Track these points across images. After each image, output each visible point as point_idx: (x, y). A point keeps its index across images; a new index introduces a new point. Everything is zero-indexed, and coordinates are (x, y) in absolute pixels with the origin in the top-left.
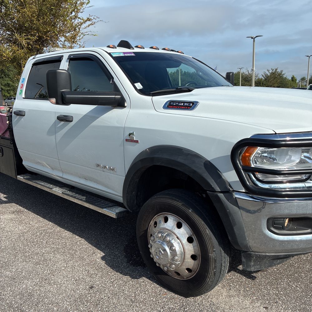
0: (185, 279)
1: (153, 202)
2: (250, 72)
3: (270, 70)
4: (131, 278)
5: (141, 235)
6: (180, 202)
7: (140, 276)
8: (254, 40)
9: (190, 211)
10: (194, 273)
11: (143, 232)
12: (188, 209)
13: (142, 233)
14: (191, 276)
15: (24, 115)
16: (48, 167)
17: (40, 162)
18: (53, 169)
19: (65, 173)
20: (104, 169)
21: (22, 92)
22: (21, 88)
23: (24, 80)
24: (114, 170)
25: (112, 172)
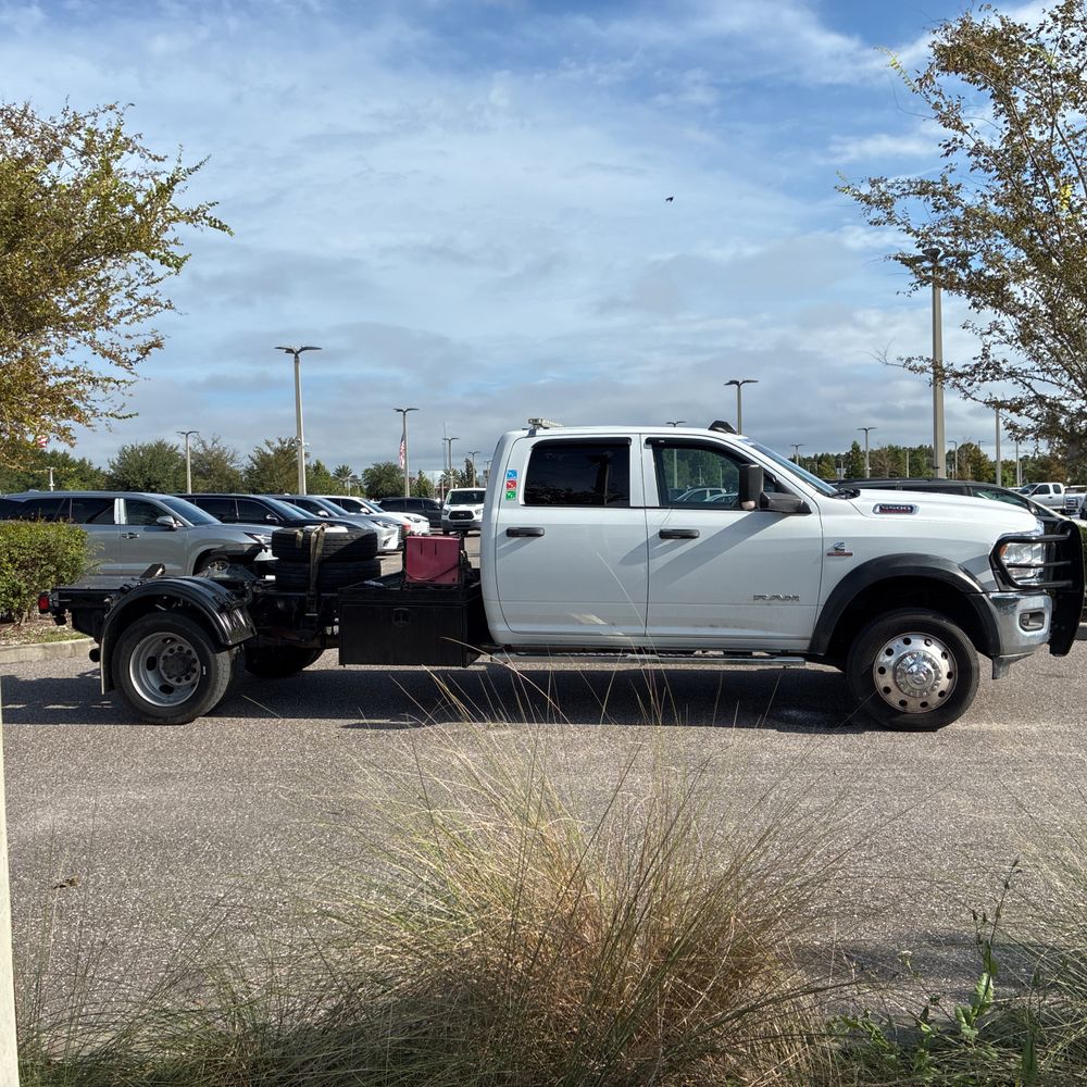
2: (209, 445)
3: (274, 443)
8: (296, 357)
15: (540, 536)
16: (601, 622)
17: (577, 617)
18: (613, 624)
19: (653, 625)
20: (771, 602)
21: (514, 495)
22: (508, 486)
23: (515, 473)
24: (796, 598)
25: (789, 602)
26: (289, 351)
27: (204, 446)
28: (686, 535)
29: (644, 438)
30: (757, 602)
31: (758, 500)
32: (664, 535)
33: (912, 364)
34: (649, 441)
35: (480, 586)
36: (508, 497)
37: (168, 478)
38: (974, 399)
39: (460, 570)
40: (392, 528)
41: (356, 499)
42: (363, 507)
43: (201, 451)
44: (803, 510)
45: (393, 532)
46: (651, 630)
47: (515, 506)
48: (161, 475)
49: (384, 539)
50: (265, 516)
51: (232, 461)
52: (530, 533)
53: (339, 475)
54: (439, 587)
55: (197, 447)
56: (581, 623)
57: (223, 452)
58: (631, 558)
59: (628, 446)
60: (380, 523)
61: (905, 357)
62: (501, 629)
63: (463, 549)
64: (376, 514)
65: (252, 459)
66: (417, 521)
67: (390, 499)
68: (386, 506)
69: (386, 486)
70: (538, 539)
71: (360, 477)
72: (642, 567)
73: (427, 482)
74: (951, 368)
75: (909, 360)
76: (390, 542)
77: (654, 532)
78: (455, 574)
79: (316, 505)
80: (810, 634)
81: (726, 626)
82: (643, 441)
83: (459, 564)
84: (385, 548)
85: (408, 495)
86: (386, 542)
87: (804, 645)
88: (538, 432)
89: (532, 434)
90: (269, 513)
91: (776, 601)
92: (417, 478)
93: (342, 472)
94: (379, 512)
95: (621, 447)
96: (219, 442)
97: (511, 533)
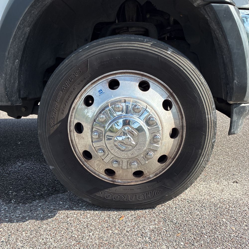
0: (151, 179)
1: (84, 56)
4: (38, 220)
5: (52, 132)
6: (147, 42)
7: (53, 213)
9: (169, 53)
10: (170, 160)
11: (58, 125)
12: (164, 49)
13: (55, 127)
14: (164, 169)
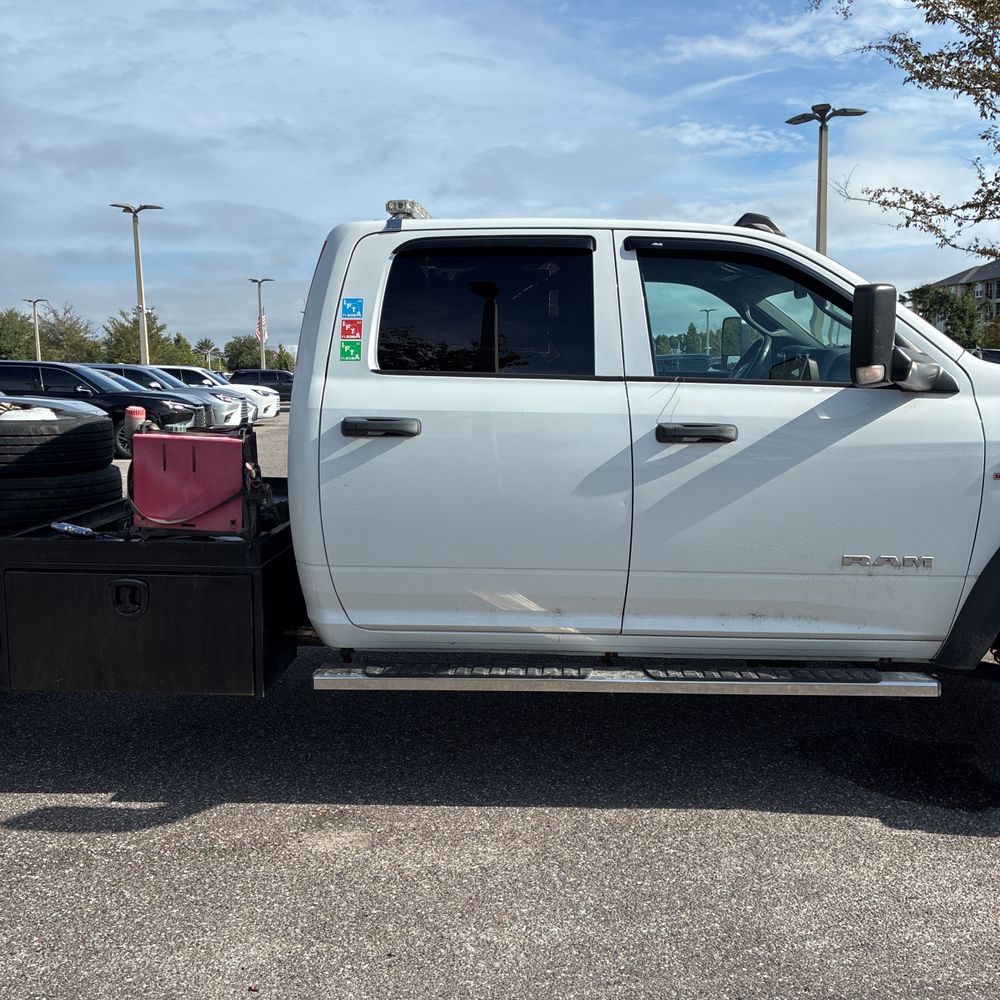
2: (61, 315)
3: (129, 314)
8: (135, 216)
15: (412, 434)
16: (533, 607)
17: (486, 597)
18: (559, 612)
19: (636, 614)
20: (876, 569)
21: (357, 349)
22: (345, 332)
23: (358, 304)
24: (925, 563)
25: (912, 570)
26: (127, 209)
27: (55, 315)
28: (711, 435)
29: (621, 237)
30: (848, 569)
31: (889, 364)
32: (665, 435)
33: (882, 198)
34: (631, 244)
35: (288, 532)
36: (344, 354)
37: (20, 347)
38: (954, 246)
39: (247, 504)
40: (235, 402)
41: (198, 370)
42: (206, 378)
43: (52, 320)
44: (943, 387)
45: (236, 406)
46: (633, 623)
47: (360, 374)
48: (13, 344)
49: (225, 414)
50: (75, 388)
51: (86, 330)
52: (391, 429)
53: (201, 348)
54: (205, 537)
55: (48, 317)
56: (493, 609)
57: (77, 322)
58: (597, 481)
59: (589, 254)
60: (221, 396)
61: (874, 188)
62: (333, 621)
63: (254, 459)
64: (220, 386)
65: (107, 330)
66: (266, 394)
67: (243, 371)
68: (237, 379)
69: (246, 359)
70: (407, 442)
71: (222, 350)
72: (619, 501)
73: (288, 356)
74: (936, 202)
75: (879, 193)
76: (233, 417)
77: (644, 429)
78: (235, 512)
79: (147, 376)
80: (944, 630)
81: (780, 615)
82: (619, 244)
83: (243, 492)
84: (226, 424)
85: (264, 367)
86: (228, 418)
87: (930, 650)
88: (406, 223)
89: (393, 227)
90: (80, 383)
91: (886, 569)
92: (278, 352)
93: (205, 345)
94: (223, 384)
95: (575, 253)
96: (72, 311)
97: (352, 428)
